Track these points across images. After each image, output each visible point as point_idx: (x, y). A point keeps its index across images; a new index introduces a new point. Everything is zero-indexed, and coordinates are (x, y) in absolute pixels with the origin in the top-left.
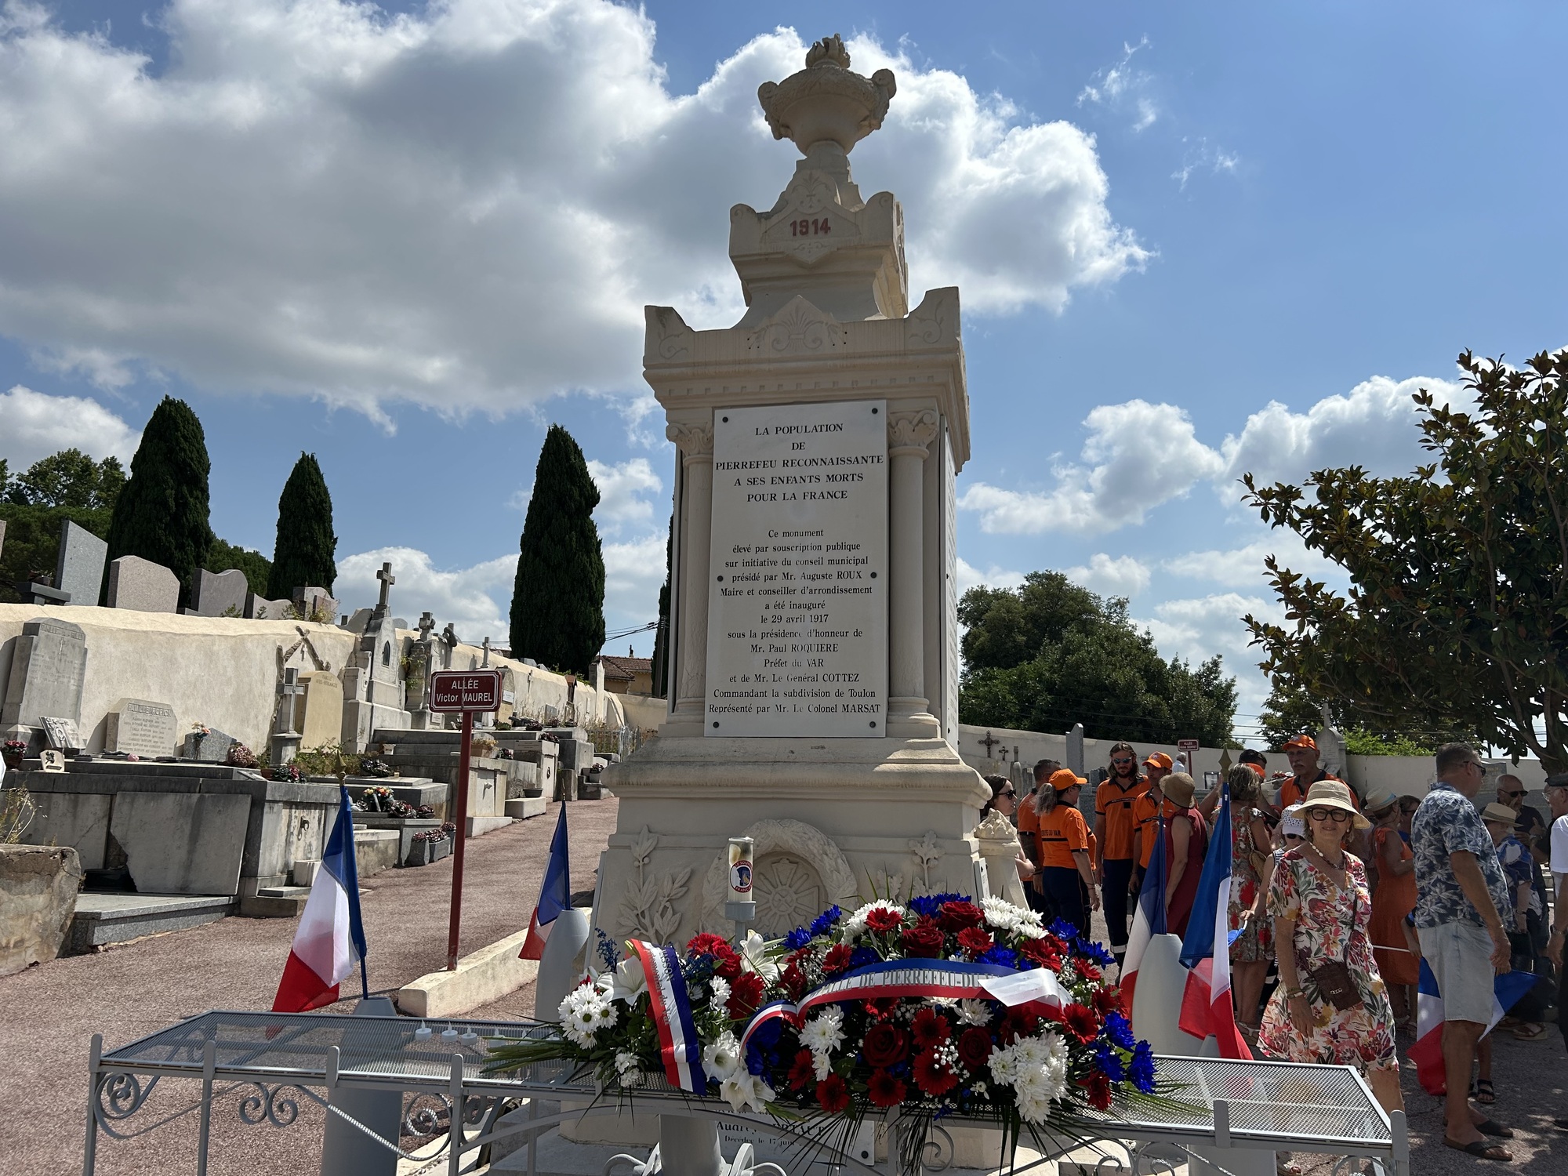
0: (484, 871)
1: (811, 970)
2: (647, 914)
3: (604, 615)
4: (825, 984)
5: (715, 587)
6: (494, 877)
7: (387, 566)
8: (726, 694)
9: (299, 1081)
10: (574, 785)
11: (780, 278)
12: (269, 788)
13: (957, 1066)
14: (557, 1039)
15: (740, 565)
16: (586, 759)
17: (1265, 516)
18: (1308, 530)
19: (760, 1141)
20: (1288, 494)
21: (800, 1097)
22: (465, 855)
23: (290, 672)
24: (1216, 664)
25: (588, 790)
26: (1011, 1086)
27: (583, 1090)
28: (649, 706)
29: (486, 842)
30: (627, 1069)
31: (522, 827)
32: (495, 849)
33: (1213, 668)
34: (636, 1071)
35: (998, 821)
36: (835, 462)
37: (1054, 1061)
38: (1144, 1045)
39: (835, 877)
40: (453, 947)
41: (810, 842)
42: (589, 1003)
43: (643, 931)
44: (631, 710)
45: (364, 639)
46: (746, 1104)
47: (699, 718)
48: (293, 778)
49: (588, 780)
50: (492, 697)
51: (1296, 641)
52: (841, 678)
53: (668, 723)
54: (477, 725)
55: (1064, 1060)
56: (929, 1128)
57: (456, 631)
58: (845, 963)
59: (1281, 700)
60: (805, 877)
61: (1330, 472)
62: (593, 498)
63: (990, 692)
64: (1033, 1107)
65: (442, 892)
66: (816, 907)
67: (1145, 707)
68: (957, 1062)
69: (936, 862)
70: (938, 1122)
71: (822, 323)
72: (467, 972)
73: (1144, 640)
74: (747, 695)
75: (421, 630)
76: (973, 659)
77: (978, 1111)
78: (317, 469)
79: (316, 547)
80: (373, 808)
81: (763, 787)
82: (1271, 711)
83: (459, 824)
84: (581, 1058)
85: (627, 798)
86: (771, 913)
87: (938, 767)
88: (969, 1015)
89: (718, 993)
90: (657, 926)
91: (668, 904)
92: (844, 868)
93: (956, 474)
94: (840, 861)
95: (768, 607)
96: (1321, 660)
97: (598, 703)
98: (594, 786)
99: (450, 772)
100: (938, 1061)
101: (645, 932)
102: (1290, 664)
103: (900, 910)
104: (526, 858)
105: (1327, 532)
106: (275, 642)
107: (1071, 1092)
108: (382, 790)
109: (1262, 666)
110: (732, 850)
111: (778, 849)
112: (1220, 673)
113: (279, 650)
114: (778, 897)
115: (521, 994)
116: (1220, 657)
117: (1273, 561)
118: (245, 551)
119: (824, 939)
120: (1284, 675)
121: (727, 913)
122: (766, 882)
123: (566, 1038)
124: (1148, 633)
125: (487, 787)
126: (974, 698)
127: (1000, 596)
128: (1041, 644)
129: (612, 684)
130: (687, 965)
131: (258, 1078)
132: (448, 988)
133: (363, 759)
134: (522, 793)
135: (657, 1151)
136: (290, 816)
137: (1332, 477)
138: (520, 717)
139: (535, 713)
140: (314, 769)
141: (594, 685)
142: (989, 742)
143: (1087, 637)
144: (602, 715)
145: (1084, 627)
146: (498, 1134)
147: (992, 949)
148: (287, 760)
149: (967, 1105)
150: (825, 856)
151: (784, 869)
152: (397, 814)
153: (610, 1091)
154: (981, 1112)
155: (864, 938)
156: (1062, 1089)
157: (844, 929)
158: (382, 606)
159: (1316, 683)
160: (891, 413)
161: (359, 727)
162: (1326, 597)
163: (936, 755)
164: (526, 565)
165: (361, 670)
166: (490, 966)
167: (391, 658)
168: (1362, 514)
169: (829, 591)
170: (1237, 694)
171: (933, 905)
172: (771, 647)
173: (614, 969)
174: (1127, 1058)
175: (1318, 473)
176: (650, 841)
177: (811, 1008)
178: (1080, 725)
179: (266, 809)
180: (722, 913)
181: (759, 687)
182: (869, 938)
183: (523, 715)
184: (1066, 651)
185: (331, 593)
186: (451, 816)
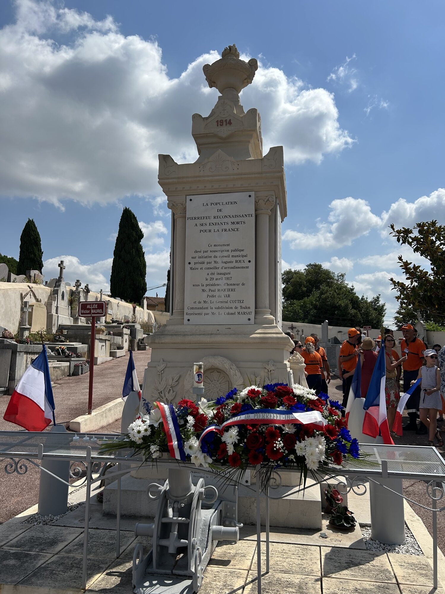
0: (102, 377)
1: (226, 413)
2: (163, 392)
3: (146, 281)
4: (231, 418)
5: (187, 267)
6: (106, 379)
7: (62, 262)
8: (192, 308)
9: (27, 457)
10: (136, 345)
11: (212, 143)
12: (18, 346)
13: (283, 449)
14: (128, 440)
15: (197, 258)
16: (140, 335)
17: (398, 240)
18: (415, 245)
19: (207, 477)
20: (407, 232)
21: (222, 461)
22: (94, 371)
23: (26, 303)
24: (378, 298)
25: (141, 347)
26: (304, 456)
27: (138, 459)
28: (164, 315)
29: (102, 367)
30: (154, 452)
31: (116, 361)
32: (106, 369)
33: (377, 299)
34: (158, 452)
35: (297, 356)
36: (234, 217)
37: (320, 447)
38: (355, 440)
39: (235, 378)
40: (90, 406)
41: (225, 365)
42: (140, 426)
43: (161, 399)
44: (157, 317)
45: (54, 290)
46: (201, 464)
47: (182, 317)
48: (28, 343)
49: (141, 343)
50: (103, 311)
51: (410, 288)
52: (237, 302)
53: (170, 320)
54: (98, 322)
55: (324, 446)
56: (272, 473)
57: (90, 287)
58: (239, 410)
59: (402, 311)
60: (223, 378)
61: (423, 223)
62: (141, 236)
63: (293, 309)
64: (312, 464)
65: (86, 385)
66: (227, 389)
67: (351, 314)
68: (283, 447)
69: (273, 372)
70: (275, 470)
71: (229, 161)
72: (95, 415)
73: (351, 289)
74: (201, 308)
75: (76, 287)
76: (286, 297)
77: (291, 466)
78: (34, 225)
79: (35, 255)
80: (59, 354)
81: (207, 343)
82: (398, 315)
83: (92, 361)
84: (137, 448)
85: (154, 348)
86: (210, 392)
87: (274, 335)
88: (287, 429)
89: (190, 422)
90: (166, 397)
91: (171, 388)
92: (238, 374)
93: (282, 222)
94: (237, 371)
95: (208, 274)
96: (419, 295)
97: (145, 314)
98: (143, 345)
99: (88, 340)
100: (276, 447)
101: (162, 399)
102: (407, 297)
103: (260, 389)
104: (118, 372)
105: (422, 246)
106: (19, 291)
107: (327, 458)
108: (62, 347)
109: (396, 298)
110: (195, 368)
111: (213, 367)
112: (380, 301)
113: (21, 294)
114: (213, 385)
115: (116, 423)
116: (380, 295)
117: (401, 257)
118: (8, 257)
119: (231, 401)
120: (404, 301)
121: (193, 391)
122: (208, 379)
123: (131, 440)
124: (353, 286)
125: (103, 346)
126: (287, 311)
127: (297, 273)
128: (312, 291)
129: (149, 307)
130: (178, 411)
131: (12, 456)
132: (89, 421)
133: (55, 336)
134: (116, 348)
135: (167, 482)
136: (27, 357)
137: (424, 225)
138: (115, 320)
139: (121, 318)
140: (36, 340)
141: (143, 307)
142: (292, 328)
143: (329, 288)
144: (146, 319)
145: (329, 284)
146: (107, 476)
147: (296, 404)
148: (26, 336)
149: (287, 464)
150: (231, 370)
151: (215, 375)
152: (68, 356)
153: (148, 460)
154: (292, 466)
155: (246, 400)
156: (324, 457)
157: (238, 397)
158: (61, 277)
159: (417, 304)
160: (256, 197)
161: (53, 323)
162: (421, 271)
163: (273, 331)
164: (116, 262)
165: (53, 302)
166: (104, 413)
167: (65, 297)
168: (436, 239)
169: (232, 268)
170: (386, 309)
171: (273, 387)
172: (210, 290)
173: (149, 413)
174: (348, 445)
175: (419, 224)
176: (164, 365)
177: (226, 427)
178: (327, 321)
179: (18, 355)
180: (192, 392)
181: (205, 305)
182: (249, 400)
183: (116, 318)
184: (322, 293)
185: (41, 273)
186: (89, 357)
